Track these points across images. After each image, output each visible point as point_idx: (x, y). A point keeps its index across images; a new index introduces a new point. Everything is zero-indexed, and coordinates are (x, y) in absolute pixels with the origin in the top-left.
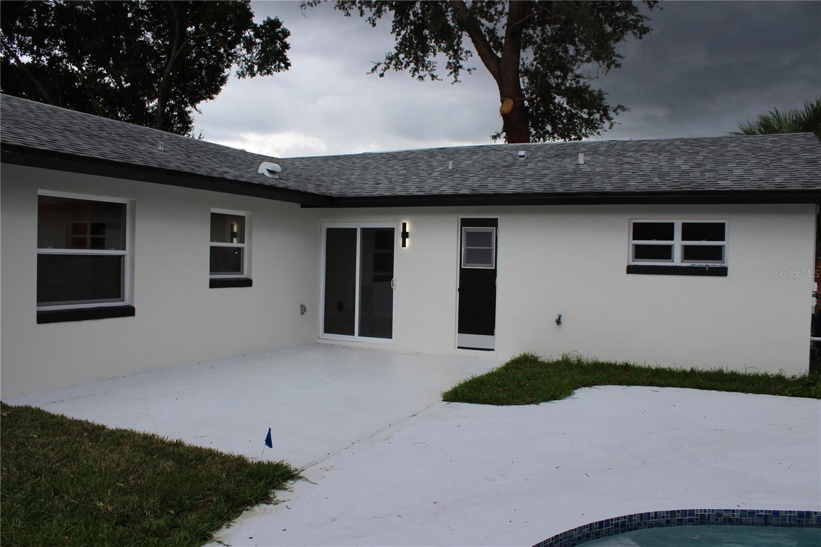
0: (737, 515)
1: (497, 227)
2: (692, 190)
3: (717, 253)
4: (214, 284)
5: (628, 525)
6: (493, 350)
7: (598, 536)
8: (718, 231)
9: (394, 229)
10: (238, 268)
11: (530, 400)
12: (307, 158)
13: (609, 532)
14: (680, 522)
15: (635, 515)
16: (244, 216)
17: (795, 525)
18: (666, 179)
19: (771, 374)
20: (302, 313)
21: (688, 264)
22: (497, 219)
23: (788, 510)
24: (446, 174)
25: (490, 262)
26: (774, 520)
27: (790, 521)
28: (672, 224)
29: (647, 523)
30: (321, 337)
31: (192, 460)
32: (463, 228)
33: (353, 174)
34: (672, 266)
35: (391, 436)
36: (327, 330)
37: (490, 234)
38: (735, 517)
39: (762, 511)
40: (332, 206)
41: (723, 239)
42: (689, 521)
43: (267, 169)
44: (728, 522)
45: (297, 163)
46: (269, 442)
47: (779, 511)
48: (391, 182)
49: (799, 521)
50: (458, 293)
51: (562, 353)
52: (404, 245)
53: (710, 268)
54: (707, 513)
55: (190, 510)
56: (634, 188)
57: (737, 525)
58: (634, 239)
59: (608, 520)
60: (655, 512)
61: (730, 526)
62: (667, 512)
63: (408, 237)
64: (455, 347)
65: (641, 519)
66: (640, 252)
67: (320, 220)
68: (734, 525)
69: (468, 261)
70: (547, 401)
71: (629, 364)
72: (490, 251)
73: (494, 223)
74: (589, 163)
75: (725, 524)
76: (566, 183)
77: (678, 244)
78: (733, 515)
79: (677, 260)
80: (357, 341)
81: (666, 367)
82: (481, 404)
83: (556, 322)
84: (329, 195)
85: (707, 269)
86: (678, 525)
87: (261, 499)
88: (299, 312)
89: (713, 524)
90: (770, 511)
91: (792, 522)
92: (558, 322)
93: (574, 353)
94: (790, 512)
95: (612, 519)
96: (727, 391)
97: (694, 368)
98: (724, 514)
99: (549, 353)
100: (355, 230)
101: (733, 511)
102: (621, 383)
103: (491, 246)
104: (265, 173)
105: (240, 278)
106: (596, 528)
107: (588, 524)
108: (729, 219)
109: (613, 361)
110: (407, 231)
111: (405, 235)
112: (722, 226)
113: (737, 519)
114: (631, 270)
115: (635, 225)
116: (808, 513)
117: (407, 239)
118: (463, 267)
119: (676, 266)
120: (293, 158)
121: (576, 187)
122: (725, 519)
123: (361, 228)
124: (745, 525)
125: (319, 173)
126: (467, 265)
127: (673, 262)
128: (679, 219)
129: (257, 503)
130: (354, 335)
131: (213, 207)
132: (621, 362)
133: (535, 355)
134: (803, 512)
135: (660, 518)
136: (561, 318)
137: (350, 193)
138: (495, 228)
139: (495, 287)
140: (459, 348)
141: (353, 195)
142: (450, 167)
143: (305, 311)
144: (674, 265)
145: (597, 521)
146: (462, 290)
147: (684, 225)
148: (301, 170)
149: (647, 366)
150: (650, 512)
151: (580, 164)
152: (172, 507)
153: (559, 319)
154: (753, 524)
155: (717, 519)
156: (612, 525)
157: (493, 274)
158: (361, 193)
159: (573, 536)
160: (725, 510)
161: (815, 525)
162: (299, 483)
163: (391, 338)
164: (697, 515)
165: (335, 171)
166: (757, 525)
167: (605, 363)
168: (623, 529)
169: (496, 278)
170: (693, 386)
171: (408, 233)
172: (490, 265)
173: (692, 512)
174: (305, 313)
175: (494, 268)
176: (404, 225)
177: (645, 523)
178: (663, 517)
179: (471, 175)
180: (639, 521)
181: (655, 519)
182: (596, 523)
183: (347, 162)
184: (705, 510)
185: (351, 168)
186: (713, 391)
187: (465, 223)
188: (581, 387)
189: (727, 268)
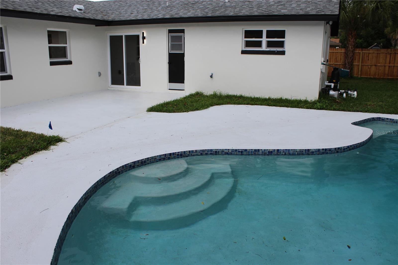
0: (230, 151)
1: (184, 33)
2: (268, 14)
3: (281, 44)
4: (52, 64)
5: (184, 155)
6: (184, 90)
7: (169, 159)
8: (282, 34)
9: (139, 35)
10: (65, 56)
11: (185, 111)
12: (107, 1)
13: (174, 157)
14: (207, 154)
15: (187, 151)
16: (66, 32)
17: (253, 155)
18: (260, 9)
19: (303, 99)
20: (100, 76)
21: (268, 49)
22: (184, 29)
23: (251, 149)
24: (164, 8)
25: (181, 50)
26: (245, 153)
27: (251, 153)
28: (262, 31)
29: (192, 154)
30: (110, 87)
31: (21, 136)
32: (169, 34)
33: (123, 9)
34: (262, 51)
35: (113, 125)
36: (113, 83)
37: (181, 36)
38: (229, 152)
39: (240, 149)
40: (109, 25)
41: (284, 38)
42: (210, 154)
43: (77, 8)
44: (227, 154)
45: (101, 4)
46: (50, 127)
47: (247, 149)
48: (138, 13)
49: (255, 153)
50: (168, 64)
51: (213, 91)
52: (143, 43)
53: (278, 51)
54: (218, 151)
55: (13, 153)
56: (243, 14)
57: (230, 155)
58: (245, 38)
59: (174, 153)
60: (196, 150)
61: (228, 156)
62: (201, 150)
63: (145, 39)
64: (168, 89)
65: (190, 153)
66: (248, 44)
67: (106, 32)
68: (229, 155)
69: (172, 49)
70: (193, 111)
71: (242, 95)
72: (182, 44)
73: (183, 31)
74: (231, 2)
75: (225, 155)
76: (214, 11)
77: (264, 40)
78: (228, 151)
79: (264, 47)
80: (125, 87)
81: (258, 97)
82: (162, 112)
83: (210, 77)
84: (107, 20)
85: (276, 51)
86: (206, 155)
87: (43, 149)
88: (98, 75)
89: (220, 155)
90: (243, 149)
91: (252, 154)
92: (211, 77)
93: (219, 91)
94: (251, 150)
95: (176, 153)
96: (280, 106)
97: (270, 97)
98: (225, 151)
99: (208, 91)
100: (122, 36)
101: (229, 150)
102: (235, 104)
103: (182, 42)
104: (76, 11)
105: (66, 61)
106: (168, 156)
107: (164, 154)
108: (286, 28)
109: (235, 94)
110: (145, 36)
111: (144, 38)
112: (284, 32)
113: (230, 153)
114: (243, 52)
115: (246, 31)
116: (258, 150)
117: (145, 40)
118: (170, 52)
119: (263, 50)
120: (100, 2)
121: (217, 14)
122: (225, 153)
123: (125, 35)
124: (233, 155)
125: (109, 9)
126: (171, 51)
127: (262, 48)
128: (265, 28)
129: (41, 150)
130: (124, 85)
131: (48, 28)
132: (239, 94)
133: (202, 92)
134: (257, 149)
135: (198, 152)
136: (213, 75)
137: (117, 19)
138: (183, 34)
139: (184, 61)
140: (169, 89)
141: (118, 19)
142: (167, 5)
143: (101, 75)
144: (262, 50)
145: (169, 153)
146: (170, 63)
147: (267, 31)
148: (101, 8)
149: (250, 96)
150: (194, 150)
151: (226, 2)
152: (5, 152)
153: (212, 75)
154: (237, 155)
155: (222, 153)
156: (176, 155)
157: (183, 55)
158: (122, 19)
159: (156, 159)
160: (225, 149)
161: (261, 154)
162: (63, 143)
163: (140, 86)
164: (214, 151)
165: (116, 8)
166: (238, 155)
167: (232, 95)
168: (181, 156)
169: (184, 57)
170: (266, 105)
171: (145, 37)
172: (182, 51)
173: (211, 150)
174: (101, 76)
175: (183, 52)
176: (143, 33)
177: (191, 154)
178: (199, 152)
179: (175, 8)
180: (189, 154)
181: (196, 153)
182: (168, 154)
183: (124, 3)
184: (217, 150)
185: (124, 6)
186: (274, 107)
187: (170, 31)
188: (215, 105)
189: (285, 51)
